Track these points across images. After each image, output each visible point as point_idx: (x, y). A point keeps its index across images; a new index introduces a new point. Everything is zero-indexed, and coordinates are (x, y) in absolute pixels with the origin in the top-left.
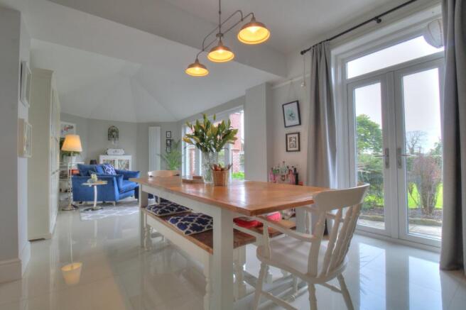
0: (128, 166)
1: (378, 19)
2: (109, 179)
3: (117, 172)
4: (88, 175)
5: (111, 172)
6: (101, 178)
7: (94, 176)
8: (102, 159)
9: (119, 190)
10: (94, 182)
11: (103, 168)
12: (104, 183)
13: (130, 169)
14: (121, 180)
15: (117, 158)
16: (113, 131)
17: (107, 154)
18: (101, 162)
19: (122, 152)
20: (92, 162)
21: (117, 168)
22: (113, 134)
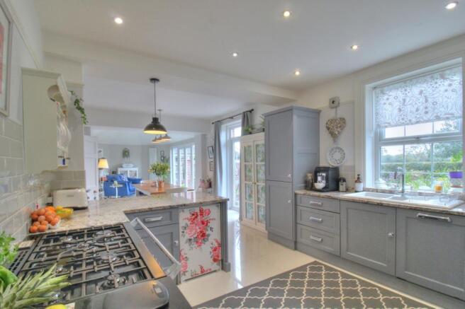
0: (136, 175)
1: (232, 118)
2: (124, 184)
3: (129, 179)
4: (112, 181)
5: (125, 179)
6: (119, 183)
7: (116, 182)
8: (120, 171)
9: (130, 190)
10: (116, 185)
11: (120, 177)
12: (121, 186)
13: (137, 177)
14: (131, 184)
15: (129, 170)
16: (126, 152)
17: (122, 167)
18: (119, 173)
19: (132, 165)
20: (113, 173)
21: (129, 176)
22: (126, 153)
